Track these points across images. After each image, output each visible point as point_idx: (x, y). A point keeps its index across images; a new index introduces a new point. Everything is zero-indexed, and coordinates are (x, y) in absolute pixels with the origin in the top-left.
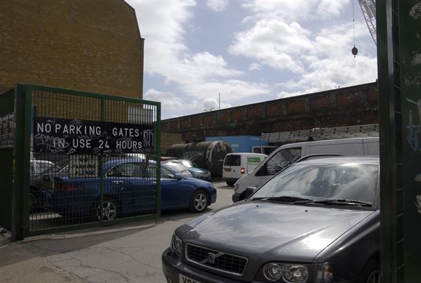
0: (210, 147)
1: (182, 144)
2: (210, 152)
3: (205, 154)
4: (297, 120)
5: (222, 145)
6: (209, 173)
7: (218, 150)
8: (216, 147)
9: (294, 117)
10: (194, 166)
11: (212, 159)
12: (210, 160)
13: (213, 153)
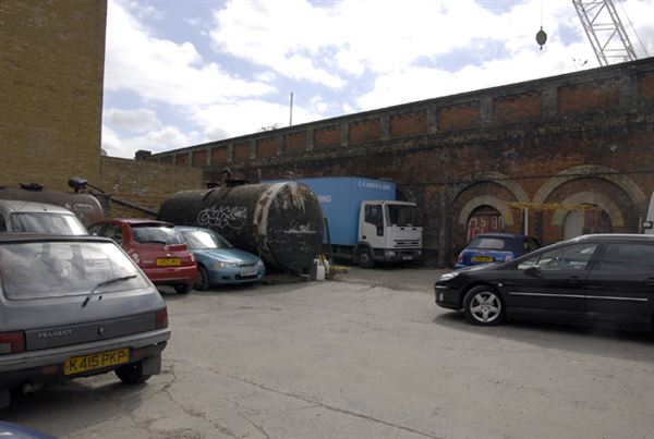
0: (264, 196)
1: (198, 191)
2: (263, 210)
3: (251, 214)
4: (460, 146)
5: (294, 192)
6: (260, 263)
7: (285, 207)
8: (279, 196)
9: (456, 140)
10: (222, 246)
11: (268, 228)
12: (263, 229)
13: (272, 211)
